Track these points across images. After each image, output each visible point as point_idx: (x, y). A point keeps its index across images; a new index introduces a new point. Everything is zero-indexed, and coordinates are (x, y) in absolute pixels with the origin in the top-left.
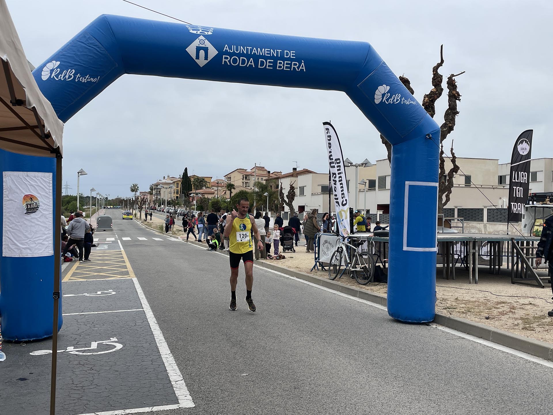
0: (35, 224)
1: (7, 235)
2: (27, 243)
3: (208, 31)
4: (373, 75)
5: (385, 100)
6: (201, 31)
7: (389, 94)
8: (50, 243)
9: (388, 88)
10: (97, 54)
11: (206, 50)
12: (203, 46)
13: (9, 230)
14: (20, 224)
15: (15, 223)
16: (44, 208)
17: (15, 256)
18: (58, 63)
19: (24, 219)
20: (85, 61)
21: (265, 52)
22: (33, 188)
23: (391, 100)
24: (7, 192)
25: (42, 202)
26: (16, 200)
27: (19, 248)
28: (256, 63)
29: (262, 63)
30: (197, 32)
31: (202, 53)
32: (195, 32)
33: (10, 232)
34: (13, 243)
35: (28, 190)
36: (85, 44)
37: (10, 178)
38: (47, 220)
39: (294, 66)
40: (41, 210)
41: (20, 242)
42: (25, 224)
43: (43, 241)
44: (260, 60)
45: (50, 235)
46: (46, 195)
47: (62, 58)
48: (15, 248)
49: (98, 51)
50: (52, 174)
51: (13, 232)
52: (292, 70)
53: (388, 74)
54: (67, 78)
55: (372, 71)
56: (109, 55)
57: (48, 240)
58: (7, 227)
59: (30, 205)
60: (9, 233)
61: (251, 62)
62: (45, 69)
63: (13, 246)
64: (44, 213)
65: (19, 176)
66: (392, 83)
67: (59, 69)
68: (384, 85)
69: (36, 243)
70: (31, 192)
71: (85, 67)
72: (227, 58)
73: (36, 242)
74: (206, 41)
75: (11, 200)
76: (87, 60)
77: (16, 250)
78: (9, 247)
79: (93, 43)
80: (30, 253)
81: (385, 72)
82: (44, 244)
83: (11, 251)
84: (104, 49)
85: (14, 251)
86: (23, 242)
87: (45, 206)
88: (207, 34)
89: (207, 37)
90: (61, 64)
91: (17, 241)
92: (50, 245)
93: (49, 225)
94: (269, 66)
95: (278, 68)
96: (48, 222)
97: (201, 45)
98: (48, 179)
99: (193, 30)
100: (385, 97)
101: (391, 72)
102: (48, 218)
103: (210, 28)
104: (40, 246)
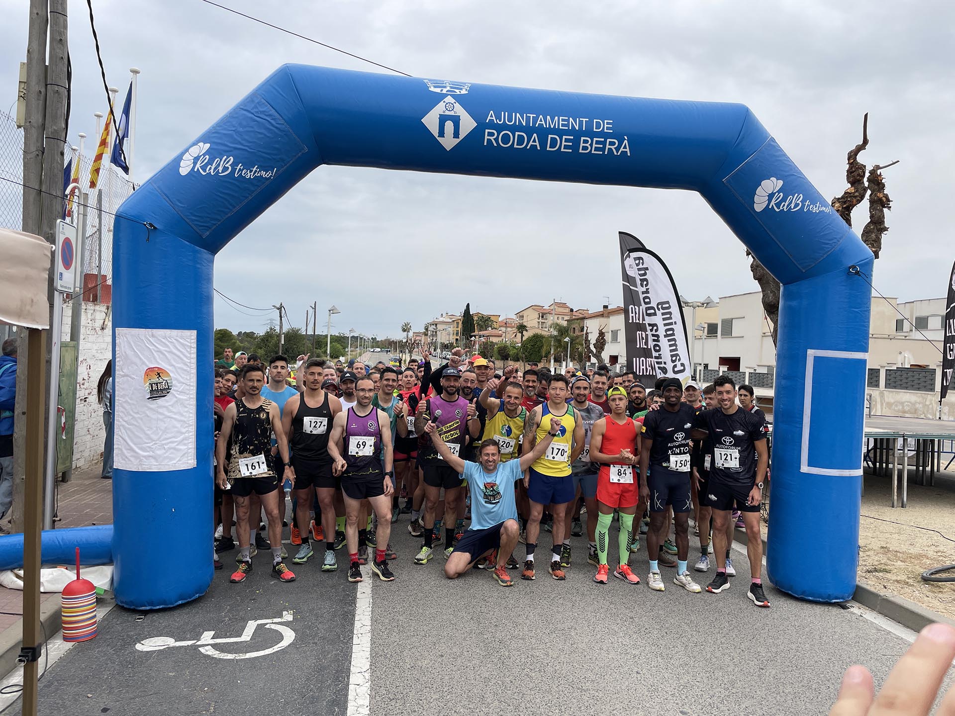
0: (164, 416)
1: (120, 433)
2: (149, 447)
3: (461, 89)
4: (753, 161)
5: (774, 205)
6: (448, 88)
7: (781, 194)
8: (191, 447)
9: (780, 183)
10: (271, 130)
11: (456, 120)
12: (452, 113)
13: (123, 426)
14: (139, 415)
15: (132, 414)
16: (180, 390)
17: (131, 468)
18: (208, 146)
19: (146, 409)
20: (250, 142)
21: (559, 122)
22: (161, 356)
23: (784, 205)
24: (121, 362)
25: (176, 379)
26: (133, 376)
27: (137, 456)
28: (543, 143)
29: (554, 141)
30: (442, 90)
31: (449, 126)
32: (438, 90)
33: (125, 428)
34: (128, 448)
35: (152, 359)
36: (252, 113)
37: (125, 339)
38: (186, 409)
39: (610, 147)
40: (175, 393)
41: (140, 446)
42: (148, 416)
43: (177, 445)
44: (550, 136)
45: (190, 434)
46: (185, 368)
47: (214, 137)
48: (131, 456)
49: (273, 125)
50: (195, 332)
51: (129, 429)
52: (606, 153)
53: (780, 158)
54: (220, 172)
55: (751, 153)
56: (291, 131)
57: (186, 442)
58: (121, 420)
59: (157, 385)
60: (123, 431)
61: (534, 141)
62: (186, 156)
63: (128, 453)
64: (180, 399)
65: (140, 336)
66: (788, 174)
67: (207, 157)
68: (773, 179)
69: (165, 449)
70: (158, 363)
71: (252, 152)
72: (493, 134)
73: (166, 447)
74: (457, 105)
75: (127, 376)
76: (255, 140)
77: (132, 459)
78: (123, 454)
79: (264, 111)
80: (155, 465)
81: (774, 155)
82: (180, 450)
83: (125, 460)
84: (282, 122)
85: (130, 460)
86: (144, 445)
87: (182, 386)
88: (459, 93)
89: (458, 98)
90: (211, 147)
91: (135, 444)
92: (189, 451)
93: (190, 417)
94: (566, 147)
95: (581, 151)
96: (187, 412)
97: (447, 113)
98: (189, 340)
99: (435, 87)
100: (774, 200)
101: (785, 155)
102: (188, 406)
103: (465, 84)
104: (172, 453)
